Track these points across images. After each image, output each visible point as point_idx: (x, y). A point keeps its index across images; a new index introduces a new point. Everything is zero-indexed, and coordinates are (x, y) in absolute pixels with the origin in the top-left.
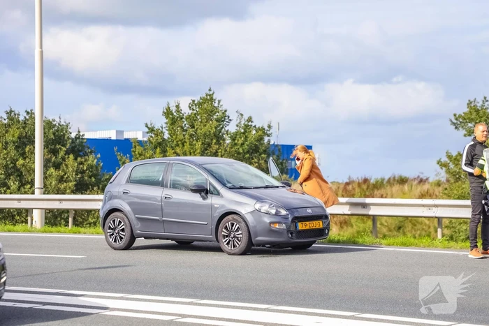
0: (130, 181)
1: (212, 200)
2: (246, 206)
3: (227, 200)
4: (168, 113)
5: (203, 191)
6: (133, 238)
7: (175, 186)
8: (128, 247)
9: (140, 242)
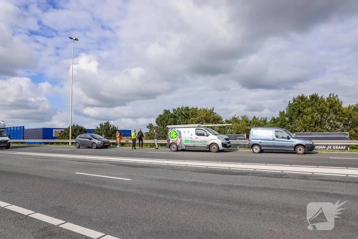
0: (79, 138)
1: (92, 141)
2: (97, 141)
3: (94, 140)
4: (100, 125)
5: (90, 139)
6: (80, 147)
7: (86, 138)
8: (79, 148)
9: (81, 147)
